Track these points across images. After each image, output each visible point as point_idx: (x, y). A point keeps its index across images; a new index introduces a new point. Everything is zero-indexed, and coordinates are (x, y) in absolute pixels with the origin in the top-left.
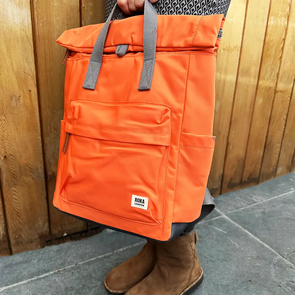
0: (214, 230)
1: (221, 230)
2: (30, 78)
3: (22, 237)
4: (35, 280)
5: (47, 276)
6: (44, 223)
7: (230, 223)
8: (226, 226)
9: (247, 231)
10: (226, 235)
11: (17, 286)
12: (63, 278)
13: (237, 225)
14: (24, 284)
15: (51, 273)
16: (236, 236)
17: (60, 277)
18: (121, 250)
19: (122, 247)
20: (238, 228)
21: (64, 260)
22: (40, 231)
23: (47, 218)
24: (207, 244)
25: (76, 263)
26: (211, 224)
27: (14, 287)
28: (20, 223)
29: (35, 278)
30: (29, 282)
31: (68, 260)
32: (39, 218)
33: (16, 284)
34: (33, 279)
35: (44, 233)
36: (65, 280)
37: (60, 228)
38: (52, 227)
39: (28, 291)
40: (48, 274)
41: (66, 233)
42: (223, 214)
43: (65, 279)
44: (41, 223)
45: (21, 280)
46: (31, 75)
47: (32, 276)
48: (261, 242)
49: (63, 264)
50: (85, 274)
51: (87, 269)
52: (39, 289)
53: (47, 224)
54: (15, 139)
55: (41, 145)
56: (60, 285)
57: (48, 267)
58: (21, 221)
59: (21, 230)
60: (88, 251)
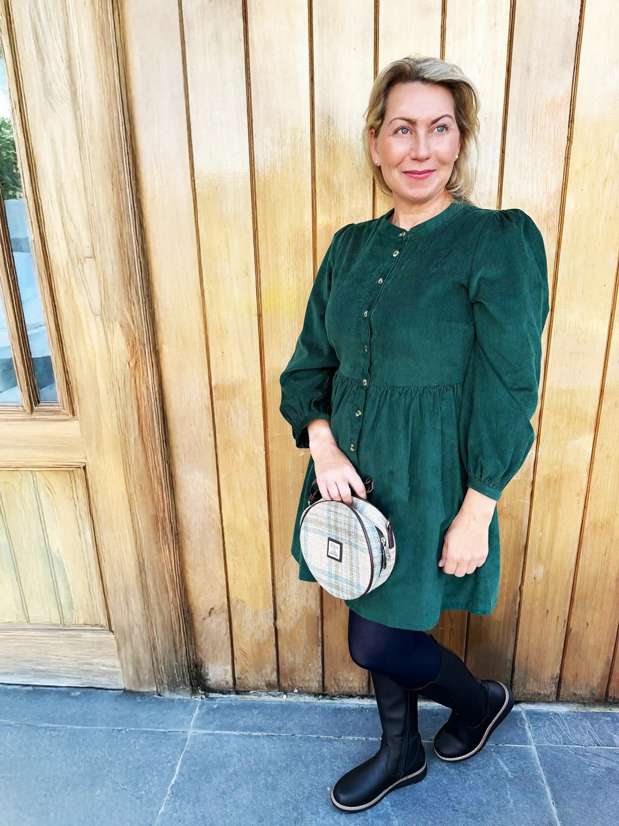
0: (496, 763)
1: (506, 769)
2: (262, 522)
3: (248, 679)
4: (247, 736)
5: (259, 736)
6: (272, 671)
7: (532, 764)
8: (520, 766)
9: (548, 790)
10: (510, 780)
11: (229, 734)
12: (273, 746)
13: (541, 771)
14: (235, 735)
15: (264, 734)
16: (523, 790)
17: (270, 744)
18: (351, 738)
19: (353, 735)
20: (537, 777)
21: (284, 723)
22: (267, 679)
23: (276, 666)
24: (468, 782)
25: (293, 734)
26: (498, 753)
27: (225, 735)
28: (246, 664)
29: (247, 733)
30: (240, 735)
31: (288, 726)
32: (267, 665)
33: (229, 732)
34: (245, 733)
35: (272, 682)
36: (273, 750)
37: (290, 682)
38: (281, 677)
39: (236, 745)
40: (260, 734)
41: (297, 689)
42: (533, 744)
43: (274, 748)
44: (269, 670)
45: (235, 730)
46: (264, 520)
47: (246, 729)
48: (556, 817)
49: (280, 729)
50: (296, 752)
51: (301, 747)
52: (246, 748)
53: (275, 674)
54: (246, 580)
55: (271, 588)
56: (266, 753)
57: (265, 724)
58: (247, 663)
59: (247, 671)
60: (313, 722)
